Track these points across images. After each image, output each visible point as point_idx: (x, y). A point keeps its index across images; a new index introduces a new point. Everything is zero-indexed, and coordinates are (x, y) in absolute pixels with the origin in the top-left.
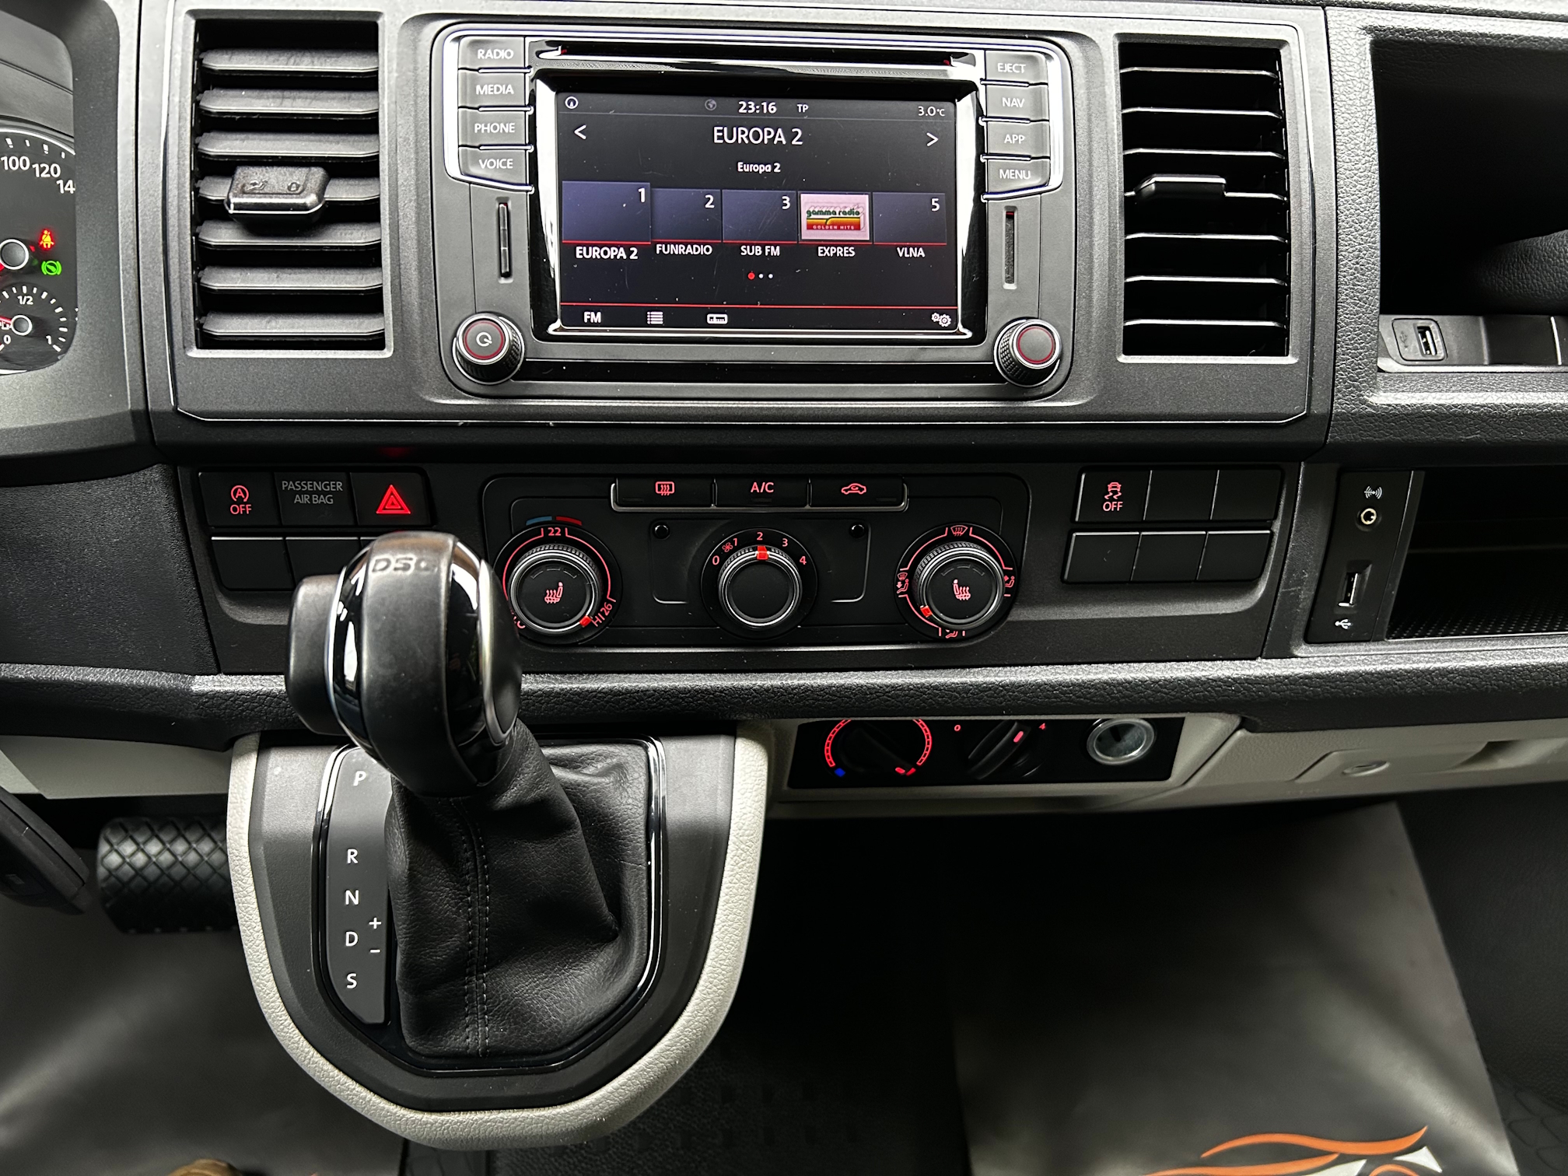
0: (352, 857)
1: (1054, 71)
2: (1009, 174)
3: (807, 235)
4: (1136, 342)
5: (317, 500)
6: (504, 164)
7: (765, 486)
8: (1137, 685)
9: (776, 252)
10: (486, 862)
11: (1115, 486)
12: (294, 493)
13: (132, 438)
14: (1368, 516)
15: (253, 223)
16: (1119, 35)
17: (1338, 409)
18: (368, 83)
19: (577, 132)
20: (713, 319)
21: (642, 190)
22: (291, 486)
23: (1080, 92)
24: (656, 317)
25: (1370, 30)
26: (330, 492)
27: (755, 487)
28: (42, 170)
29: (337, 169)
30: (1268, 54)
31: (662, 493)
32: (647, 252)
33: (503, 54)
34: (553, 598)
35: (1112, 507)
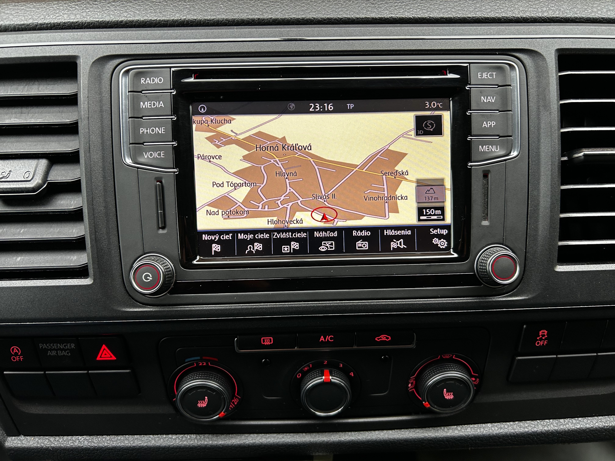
1: (516, 76)
2: (485, 149)
4: (566, 255)
5: (61, 353)
6: (159, 154)
7: (328, 338)
12: (46, 350)
15: (5, 199)
16: (558, 50)
18: (72, 101)
22: (45, 346)
23: (532, 91)
26: (68, 349)
27: (322, 338)
31: (265, 343)
33: (157, 80)
34: (202, 404)
35: (541, 343)
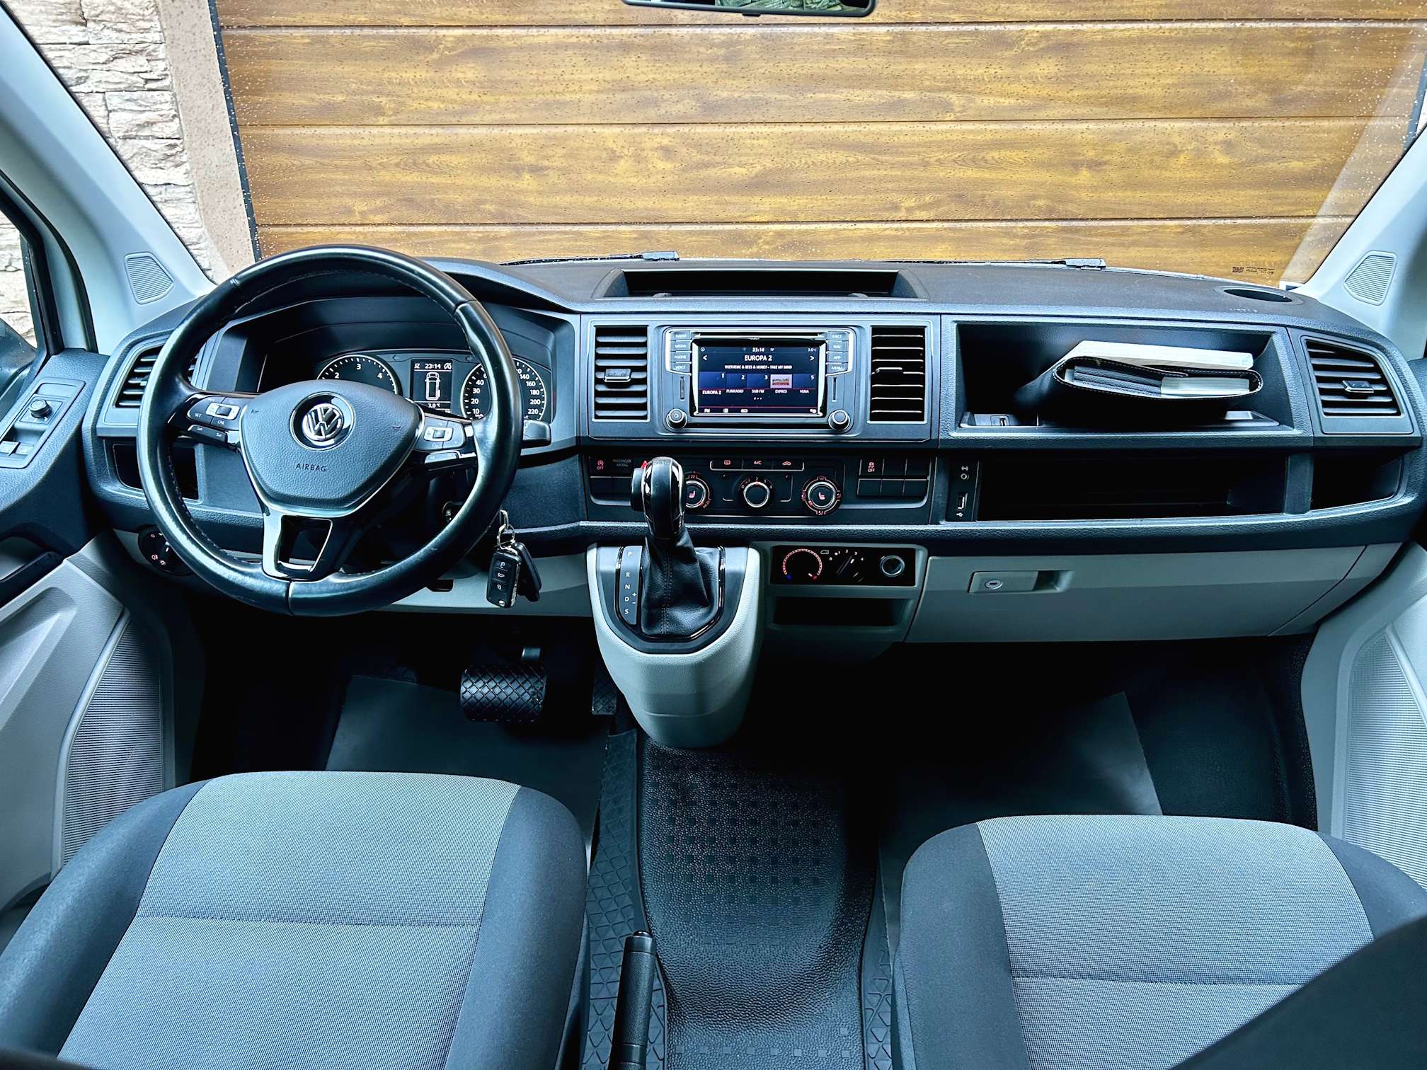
0: (628, 575)
1: (851, 337)
2: (835, 368)
3: (772, 386)
4: (873, 417)
5: (623, 465)
6: (683, 367)
7: (759, 462)
9: (763, 391)
10: (671, 568)
11: (871, 464)
12: (616, 463)
13: (575, 444)
14: (964, 476)
15: (609, 385)
16: (872, 326)
17: (940, 437)
18: (644, 345)
19: (704, 357)
20: (742, 411)
21: (723, 374)
22: (615, 461)
23: (859, 343)
24: (726, 410)
25: (956, 322)
26: (627, 463)
27: (755, 463)
29: (634, 369)
30: (921, 330)
31: (726, 464)
32: (724, 392)
33: (683, 336)
34: (692, 496)
35: (871, 470)
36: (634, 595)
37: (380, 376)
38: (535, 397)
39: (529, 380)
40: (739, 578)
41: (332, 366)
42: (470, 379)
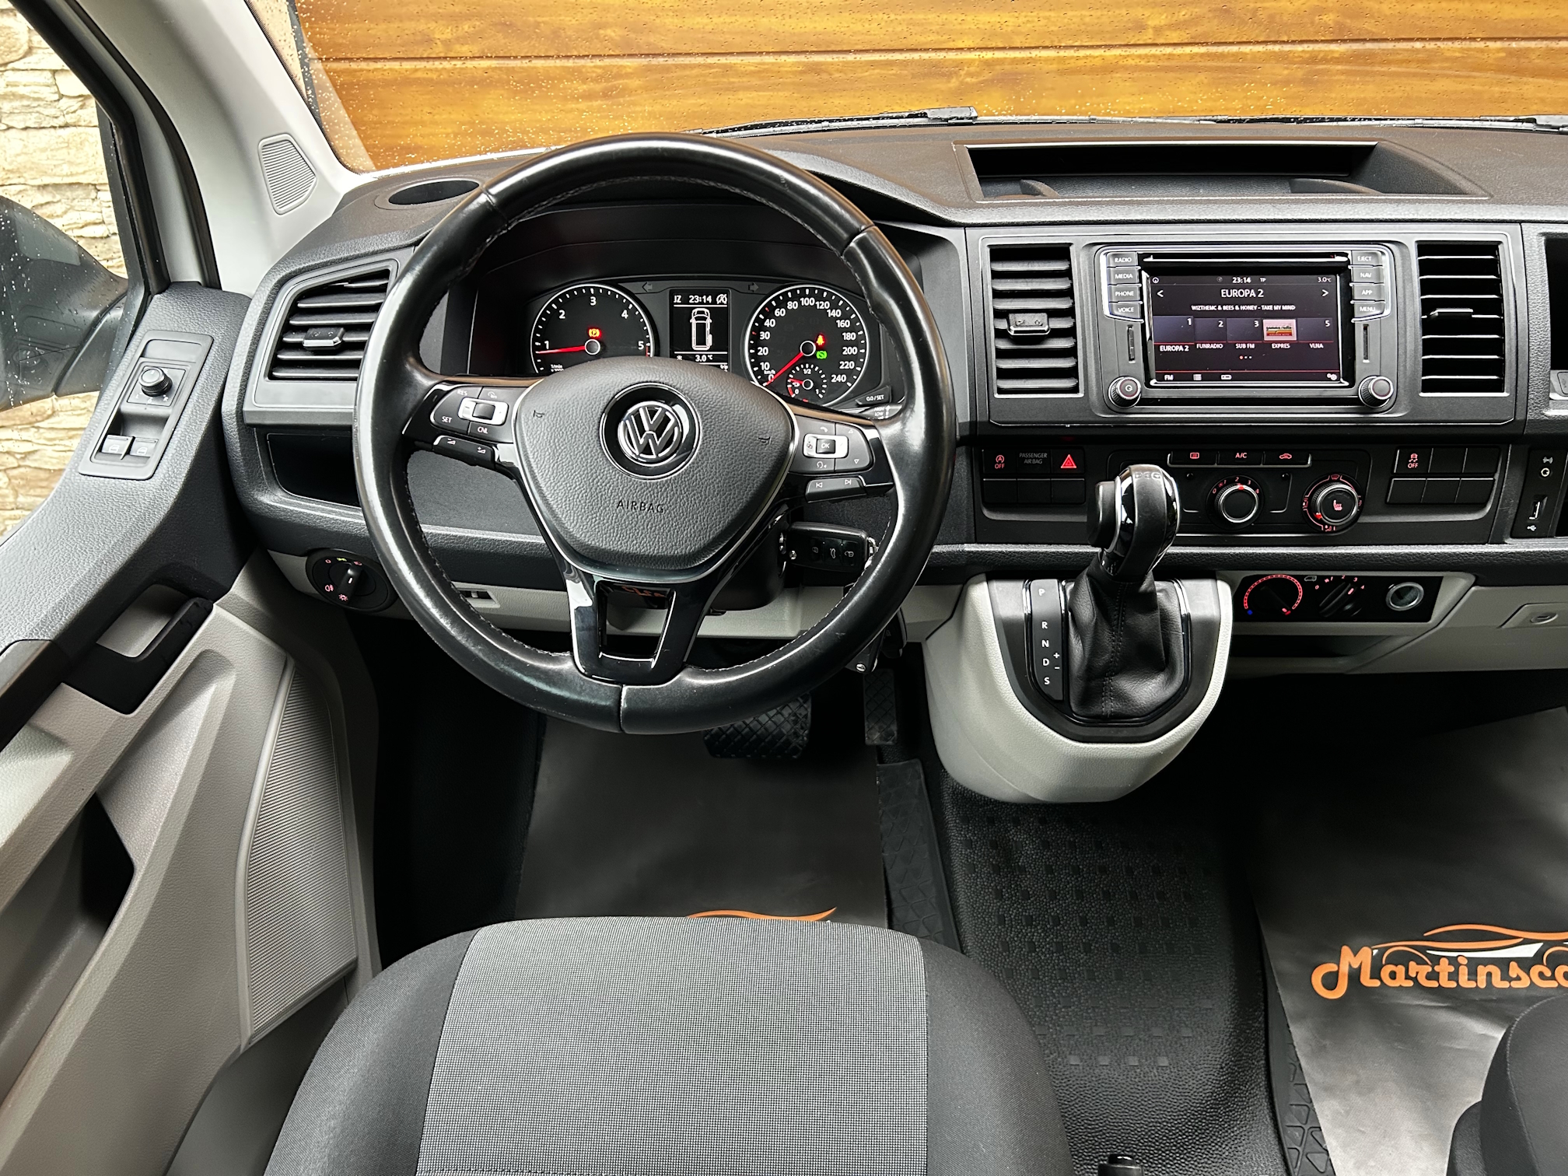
0: (1044, 625)
1: (1386, 260)
2: (1365, 309)
3: (1267, 338)
4: (1428, 386)
5: (1034, 462)
6: (1130, 309)
7: (1243, 455)
8: (1423, 555)
9: (1253, 346)
10: (1123, 621)
11: (1414, 456)
12: (1024, 458)
14: (1545, 472)
16: (1417, 242)
17: (1529, 417)
18: (1067, 274)
19: (1159, 294)
20: (1224, 377)
21: (1190, 320)
22: (1024, 455)
23: (1399, 269)
24: (1198, 377)
25: (1544, 234)
26: (1042, 458)
27: (1238, 455)
28: (820, 305)
29: (1052, 313)
30: (1492, 248)
31: (1193, 458)
32: (1191, 347)
33: (1127, 260)
35: (1413, 465)
36: (1057, 655)
37: (625, 314)
38: (850, 344)
39: (840, 319)
40: (1210, 628)
41: (556, 301)
42: (757, 319)
